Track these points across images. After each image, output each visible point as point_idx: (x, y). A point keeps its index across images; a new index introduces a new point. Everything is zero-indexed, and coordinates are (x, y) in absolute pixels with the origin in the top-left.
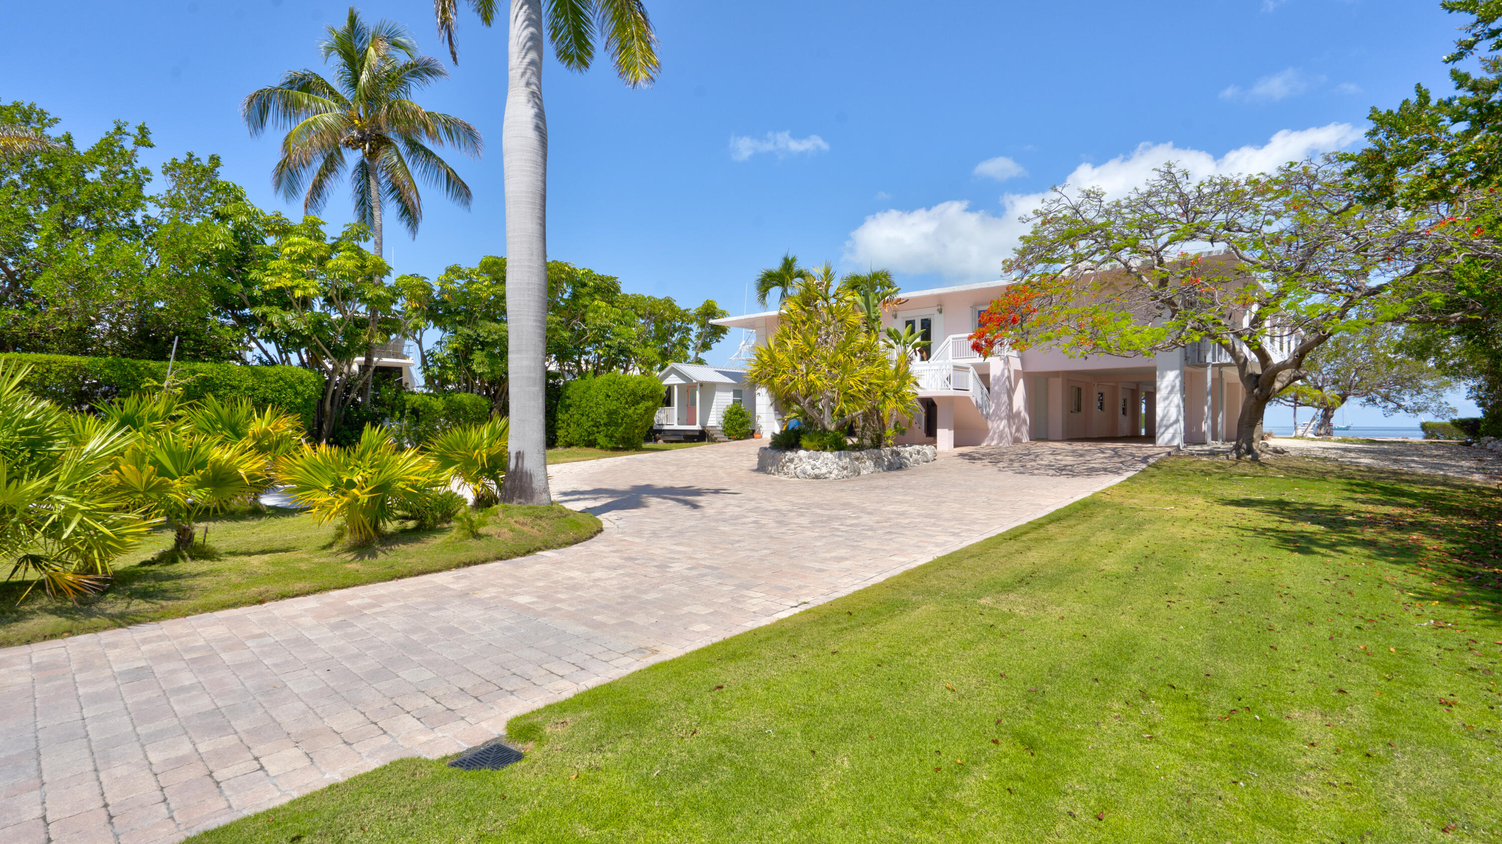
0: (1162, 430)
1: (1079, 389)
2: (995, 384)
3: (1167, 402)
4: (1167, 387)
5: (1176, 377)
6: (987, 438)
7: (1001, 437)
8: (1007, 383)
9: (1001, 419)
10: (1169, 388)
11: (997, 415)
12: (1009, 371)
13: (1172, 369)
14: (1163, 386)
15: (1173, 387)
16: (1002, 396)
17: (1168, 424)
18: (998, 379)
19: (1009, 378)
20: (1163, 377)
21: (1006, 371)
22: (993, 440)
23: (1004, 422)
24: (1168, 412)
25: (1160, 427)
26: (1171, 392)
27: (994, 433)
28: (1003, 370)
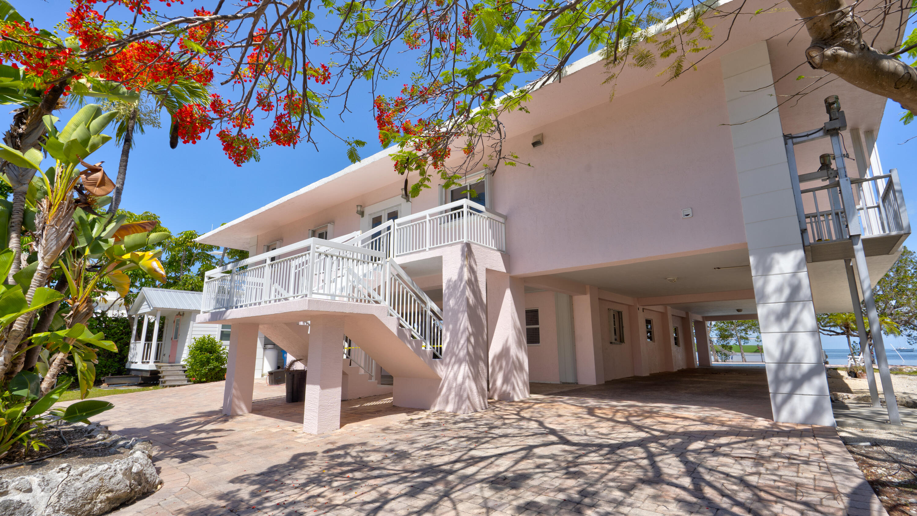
0: (786, 388)
1: (620, 313)
2: (450, 296)
3: (786, 325)
4: (780, 290)
5: (799, 267)
6: (439, 399)
7: (460, 398)
8: (468, 293)
9: (460, 362)
10: (787, 292)
11: (453, 354)
12: (472, 270)
13: (785, 249)
14: (771, 287)
15: (796, 289)
16: (460, 315)
17: (798, 375)
18: (454, 286)
19: (473, 284)
20: (766, 270)
21: (466, 270)
22: (447, 402)
23: (464, 369)
24: (793, 345)
25: (778, 382)
26: (792, 300)
27: (450, 389)
28: (462, 268)
